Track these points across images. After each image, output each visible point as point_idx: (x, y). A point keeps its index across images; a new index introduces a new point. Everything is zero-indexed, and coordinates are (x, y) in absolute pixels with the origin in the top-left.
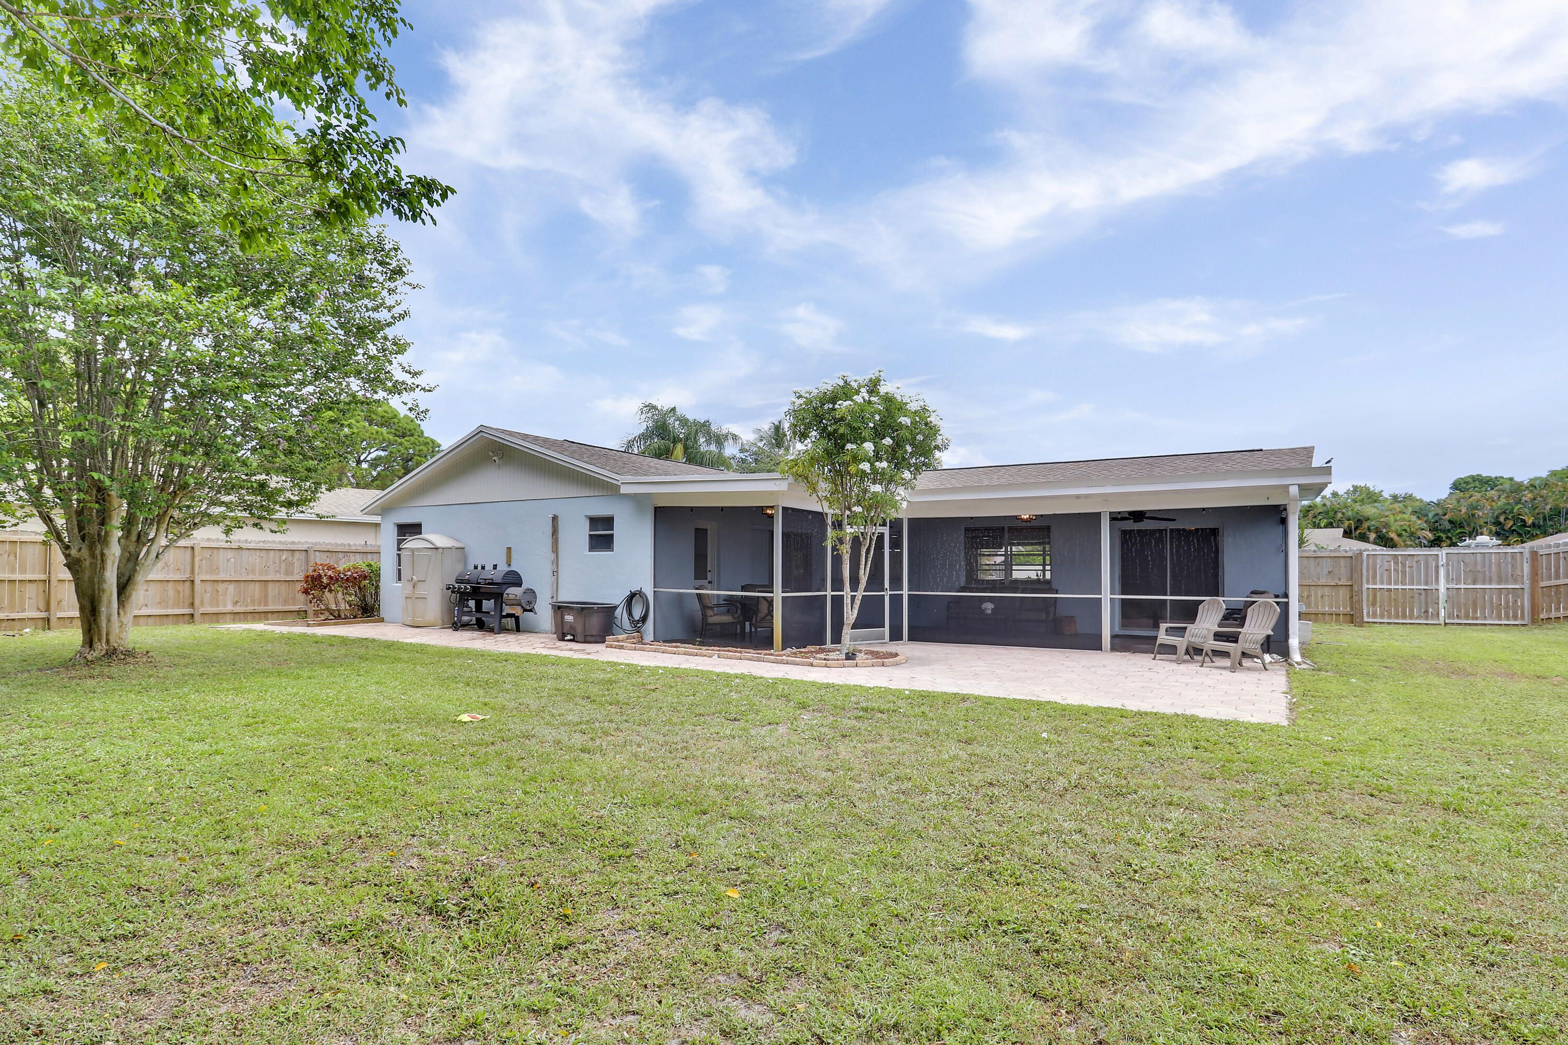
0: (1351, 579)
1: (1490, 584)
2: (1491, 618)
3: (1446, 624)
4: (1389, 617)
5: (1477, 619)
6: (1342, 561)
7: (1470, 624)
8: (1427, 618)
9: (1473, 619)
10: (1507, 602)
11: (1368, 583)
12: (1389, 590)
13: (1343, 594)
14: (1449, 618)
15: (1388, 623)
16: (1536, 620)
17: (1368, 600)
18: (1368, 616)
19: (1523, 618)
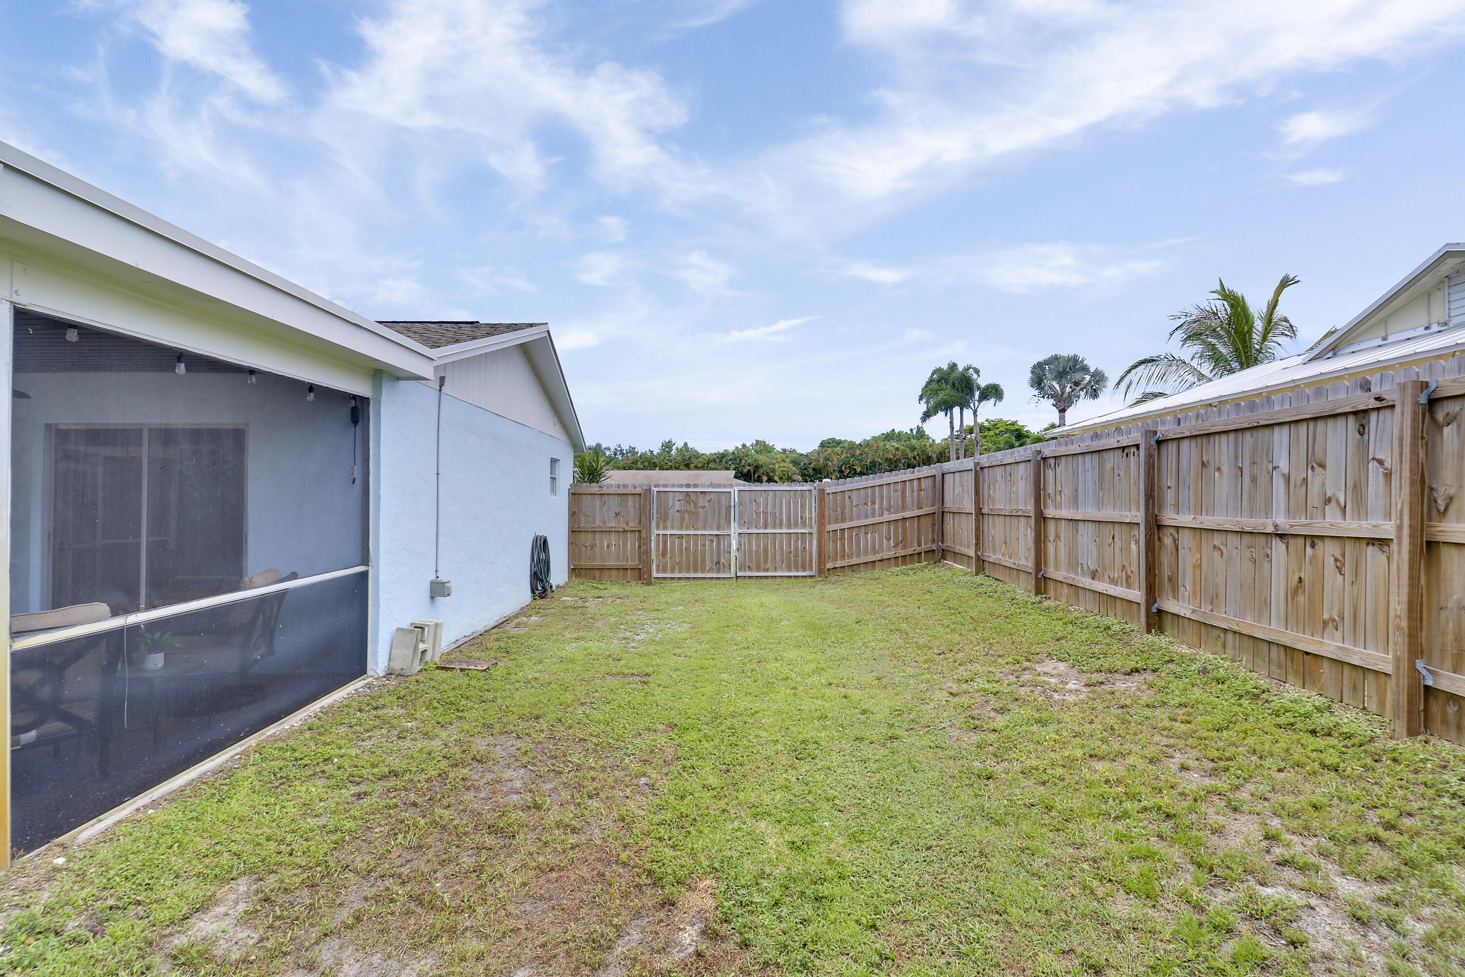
0: (640, 523)
1: (781, 528)
2: (781, 569)
3: (737, 577)
4: (680, 572)
5: (767, 570)
6: (630, 498)
7: (761, 577)
8: (718, 571)
9: (764, 570)
10: (796, 549)
11: (658, 528)
12: (681, 537)
13: (631, 542)
14: (740, 570)
15: (680, 579)
16: (824, 572)
17: (658, 550)
18: (658, 571)
19: (811, 569)
